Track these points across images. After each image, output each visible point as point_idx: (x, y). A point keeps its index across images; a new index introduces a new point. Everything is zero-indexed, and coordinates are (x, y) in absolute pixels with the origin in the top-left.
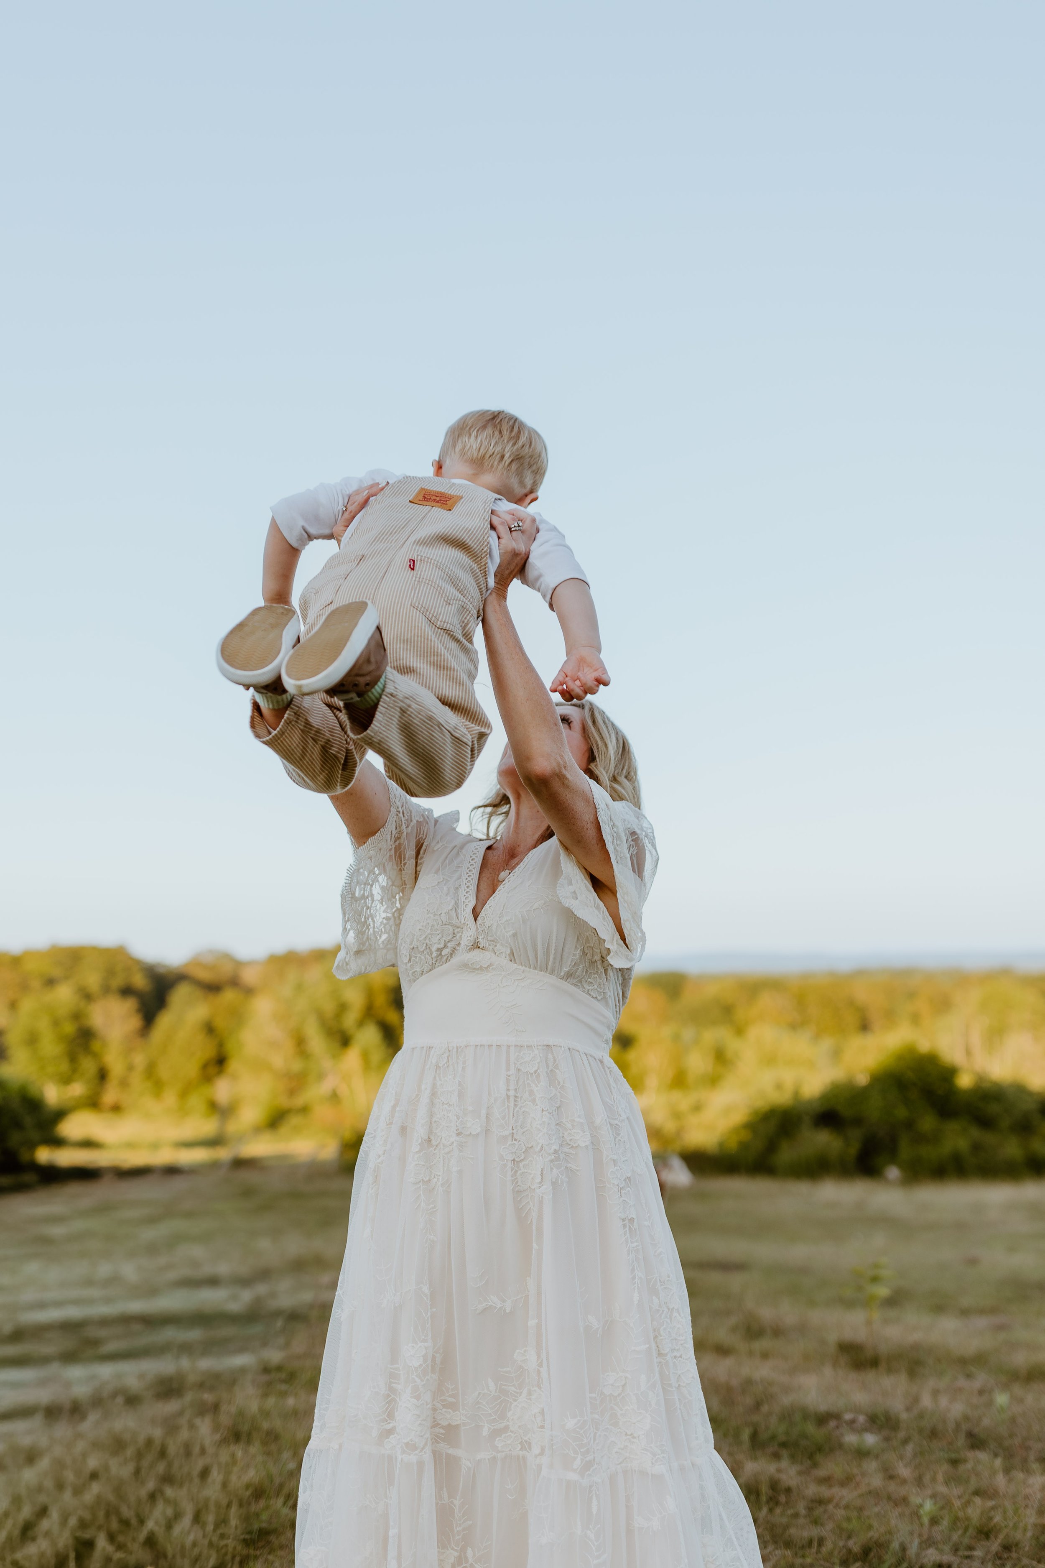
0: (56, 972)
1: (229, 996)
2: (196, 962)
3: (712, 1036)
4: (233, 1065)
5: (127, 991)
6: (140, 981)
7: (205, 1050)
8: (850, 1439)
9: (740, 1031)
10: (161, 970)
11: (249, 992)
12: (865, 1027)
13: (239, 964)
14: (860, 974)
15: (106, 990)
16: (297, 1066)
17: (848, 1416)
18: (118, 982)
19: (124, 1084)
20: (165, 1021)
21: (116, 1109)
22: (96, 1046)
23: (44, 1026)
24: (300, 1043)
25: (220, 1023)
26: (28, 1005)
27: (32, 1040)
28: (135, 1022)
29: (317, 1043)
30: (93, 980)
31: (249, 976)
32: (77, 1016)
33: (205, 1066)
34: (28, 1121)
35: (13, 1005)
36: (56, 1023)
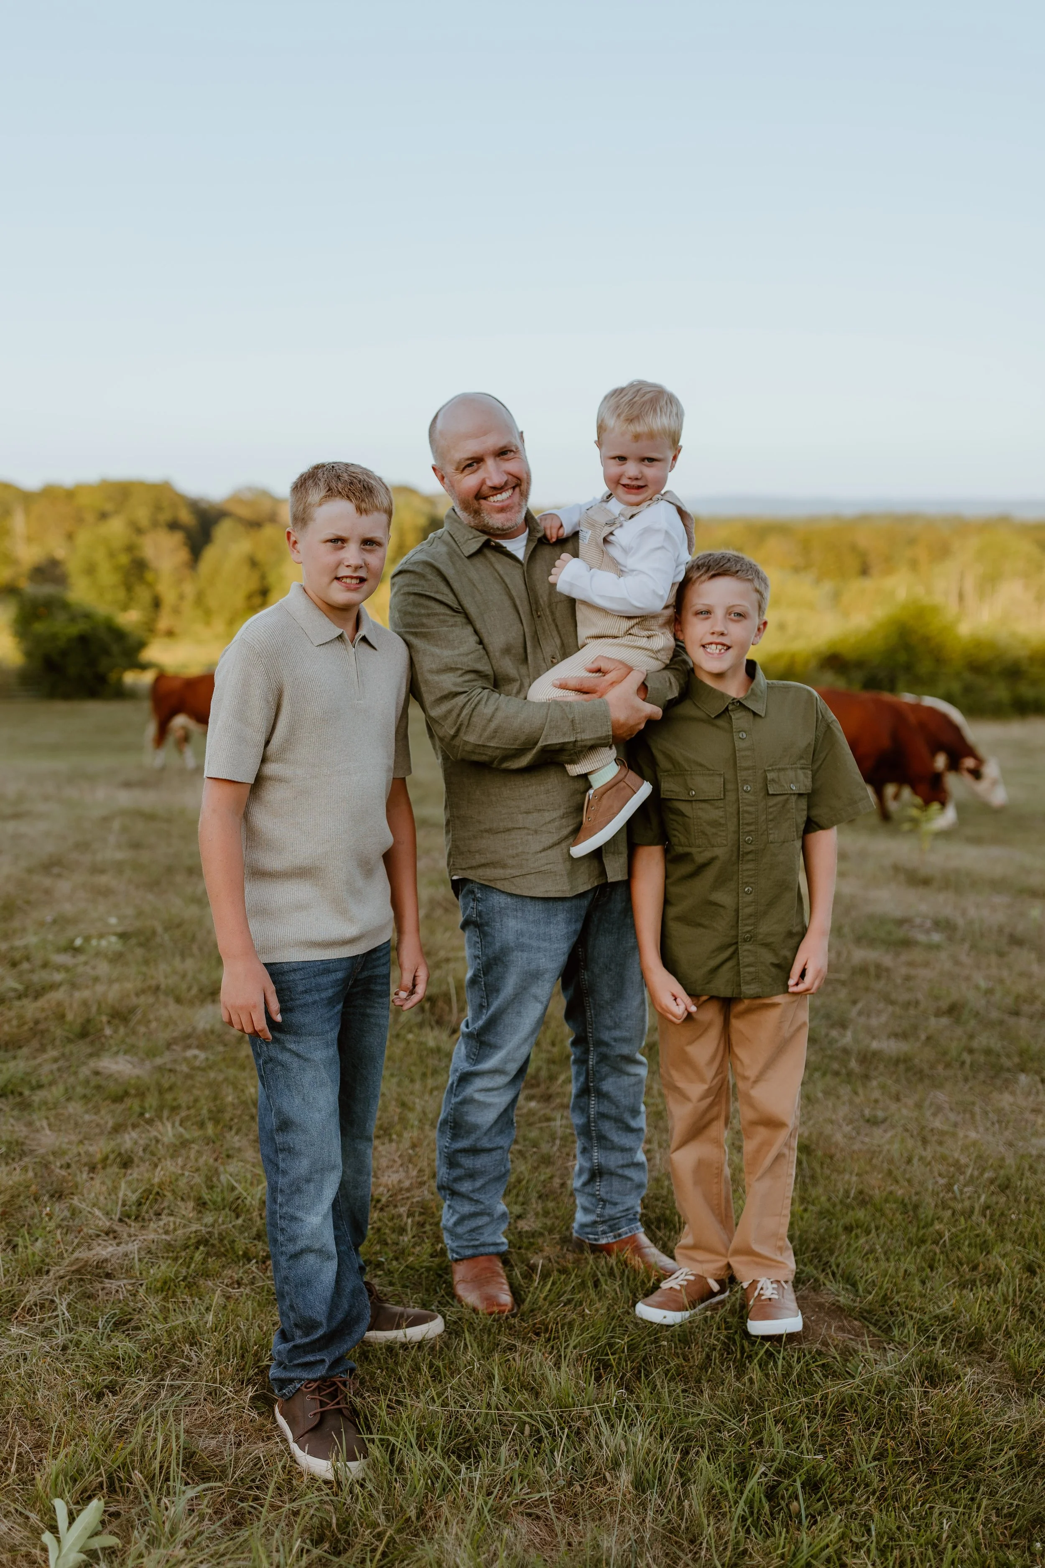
0: (109, 507)
1: (268, 532)
2: (236, 498)
5: (174, 526)
6: (186, 517)
7: (249, 583)
10: (204, 506)
12: (864, 571)
13: (277, 501)
14: (864, 519)
15: (155, 524)
18: (165, 516)
19: (176, 611)
20: (210, 554)
21: (170, 634)
22: (149, 576)
23: (100, 556)
25: (260, 556)
26: (83, 537)
27: (91, 570)
28: (183, 555)
30: (143, 515)
32: (130, 548)
33: (250, 597)
35: (70, 537)
36: (112, 555)
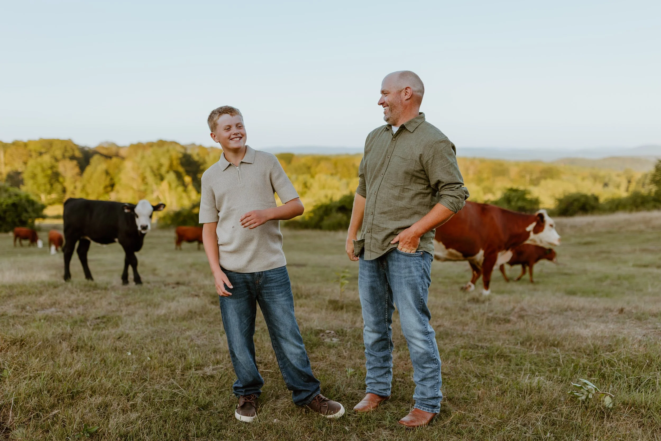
0: (43, 150)
1: (114, 160)
2: (101, 147)
3: (302, 178)
4: (117, 187)
5: (72, 158)
6: (77, 154)
7: (106, 181)
8: (327, 340)
9: (313, 177)
10: (87, 149)
11: (123, 158)
13: (119, 147)
15: (64, 157)
16: (143, 188)
17: (328, 331)
18: (67, 154)
20: (89, 170)
22: (61, 179)
23: (38, 171)
24: (144, 179)
25: (111, 171)
26: (31, 162)
27: (34, 177)
28: (77, 170)
29: (150, 179)
30: (58, 153)
31: (123, 153)
32: (52, 167)
33: (106, 187)
34: (30, 209)
35: (25, 163)
36: (43, 170)
